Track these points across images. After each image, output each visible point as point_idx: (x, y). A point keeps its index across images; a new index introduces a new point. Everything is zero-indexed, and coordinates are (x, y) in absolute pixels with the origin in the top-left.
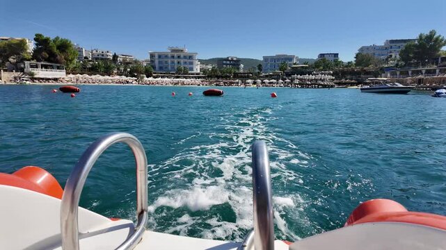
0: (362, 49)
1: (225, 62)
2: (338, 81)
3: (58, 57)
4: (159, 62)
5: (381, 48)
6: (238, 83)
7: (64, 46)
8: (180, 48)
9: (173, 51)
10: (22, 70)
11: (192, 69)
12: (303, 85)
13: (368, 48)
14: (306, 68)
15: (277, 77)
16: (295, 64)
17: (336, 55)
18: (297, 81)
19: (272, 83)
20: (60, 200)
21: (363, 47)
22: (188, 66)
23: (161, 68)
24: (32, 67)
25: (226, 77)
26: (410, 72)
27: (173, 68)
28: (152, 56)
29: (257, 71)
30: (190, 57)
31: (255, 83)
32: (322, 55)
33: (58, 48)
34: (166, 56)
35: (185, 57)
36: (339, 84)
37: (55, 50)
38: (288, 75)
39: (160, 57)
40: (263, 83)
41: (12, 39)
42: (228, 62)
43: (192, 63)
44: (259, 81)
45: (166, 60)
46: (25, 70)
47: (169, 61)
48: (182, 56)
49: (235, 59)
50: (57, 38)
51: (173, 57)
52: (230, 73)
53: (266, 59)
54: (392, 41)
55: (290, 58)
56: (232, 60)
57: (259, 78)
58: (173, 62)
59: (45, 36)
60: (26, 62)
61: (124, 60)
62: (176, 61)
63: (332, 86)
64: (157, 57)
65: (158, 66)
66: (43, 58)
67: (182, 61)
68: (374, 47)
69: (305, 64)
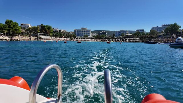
0: (153, 28)
1: (100, 33)
2: (142, 40)
3: (48, 32)
4: (78, 33)
5: (160, 28)
6: (106, 40)
7: (49, 28)
8: (85, 28)
9: (82, 29)
10: (37, 36)
11: (89, 35)
12: (129, 41)
13: (155, 28)
14: (131, 35)
15: (121, 39)
16: (127, 34)
17: (143, 30)
18: (127, 40)
19: (119, 41)
20: (30, 91)
21: (153, 27)
22: (88, 34)
23: (78, 35)
24: (40, 35)
25: (102, 38)
26: (167, 37)
27: (82, 35)
28: (75, 31)
29: (113, 36)
30: (89, 31)
31: (112, 41)
32: (138, 30)
33: (48, 28)
34: (80, 31)
35: (87, 31)
36: (142, 41)
37: (47, 30)
38: (124, 38)
39: (78, 31)
40: (115, 40)
41: (25, 24)
42: (102, 33)
43: (89, 33)
44: (114, 40)
45: (80, 32)
46: (38, 36)
47: (81, 33)
48: (86, 31)
49: (104, 31)
50: (47, 25)
51: (82, 31)
52: (104, 37)
53: (116, 32)
54: (165, 25)
55: (125, 32)
56: (103, 32)
57: (114, 38)
58: (82, 33)
59: (44, 25)
60: (38, 33)
61: (62, 32)
62: (83, 32)
63: (139, 42)
64: (77, 31)
65: (77, 34)
66: (43, 32)
67: (86, 33)
68: (158, 27)
69: (131, 34)
